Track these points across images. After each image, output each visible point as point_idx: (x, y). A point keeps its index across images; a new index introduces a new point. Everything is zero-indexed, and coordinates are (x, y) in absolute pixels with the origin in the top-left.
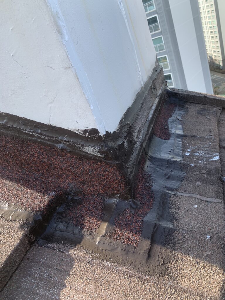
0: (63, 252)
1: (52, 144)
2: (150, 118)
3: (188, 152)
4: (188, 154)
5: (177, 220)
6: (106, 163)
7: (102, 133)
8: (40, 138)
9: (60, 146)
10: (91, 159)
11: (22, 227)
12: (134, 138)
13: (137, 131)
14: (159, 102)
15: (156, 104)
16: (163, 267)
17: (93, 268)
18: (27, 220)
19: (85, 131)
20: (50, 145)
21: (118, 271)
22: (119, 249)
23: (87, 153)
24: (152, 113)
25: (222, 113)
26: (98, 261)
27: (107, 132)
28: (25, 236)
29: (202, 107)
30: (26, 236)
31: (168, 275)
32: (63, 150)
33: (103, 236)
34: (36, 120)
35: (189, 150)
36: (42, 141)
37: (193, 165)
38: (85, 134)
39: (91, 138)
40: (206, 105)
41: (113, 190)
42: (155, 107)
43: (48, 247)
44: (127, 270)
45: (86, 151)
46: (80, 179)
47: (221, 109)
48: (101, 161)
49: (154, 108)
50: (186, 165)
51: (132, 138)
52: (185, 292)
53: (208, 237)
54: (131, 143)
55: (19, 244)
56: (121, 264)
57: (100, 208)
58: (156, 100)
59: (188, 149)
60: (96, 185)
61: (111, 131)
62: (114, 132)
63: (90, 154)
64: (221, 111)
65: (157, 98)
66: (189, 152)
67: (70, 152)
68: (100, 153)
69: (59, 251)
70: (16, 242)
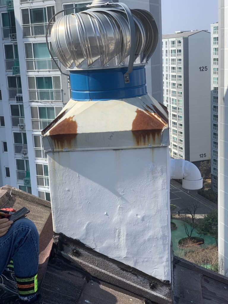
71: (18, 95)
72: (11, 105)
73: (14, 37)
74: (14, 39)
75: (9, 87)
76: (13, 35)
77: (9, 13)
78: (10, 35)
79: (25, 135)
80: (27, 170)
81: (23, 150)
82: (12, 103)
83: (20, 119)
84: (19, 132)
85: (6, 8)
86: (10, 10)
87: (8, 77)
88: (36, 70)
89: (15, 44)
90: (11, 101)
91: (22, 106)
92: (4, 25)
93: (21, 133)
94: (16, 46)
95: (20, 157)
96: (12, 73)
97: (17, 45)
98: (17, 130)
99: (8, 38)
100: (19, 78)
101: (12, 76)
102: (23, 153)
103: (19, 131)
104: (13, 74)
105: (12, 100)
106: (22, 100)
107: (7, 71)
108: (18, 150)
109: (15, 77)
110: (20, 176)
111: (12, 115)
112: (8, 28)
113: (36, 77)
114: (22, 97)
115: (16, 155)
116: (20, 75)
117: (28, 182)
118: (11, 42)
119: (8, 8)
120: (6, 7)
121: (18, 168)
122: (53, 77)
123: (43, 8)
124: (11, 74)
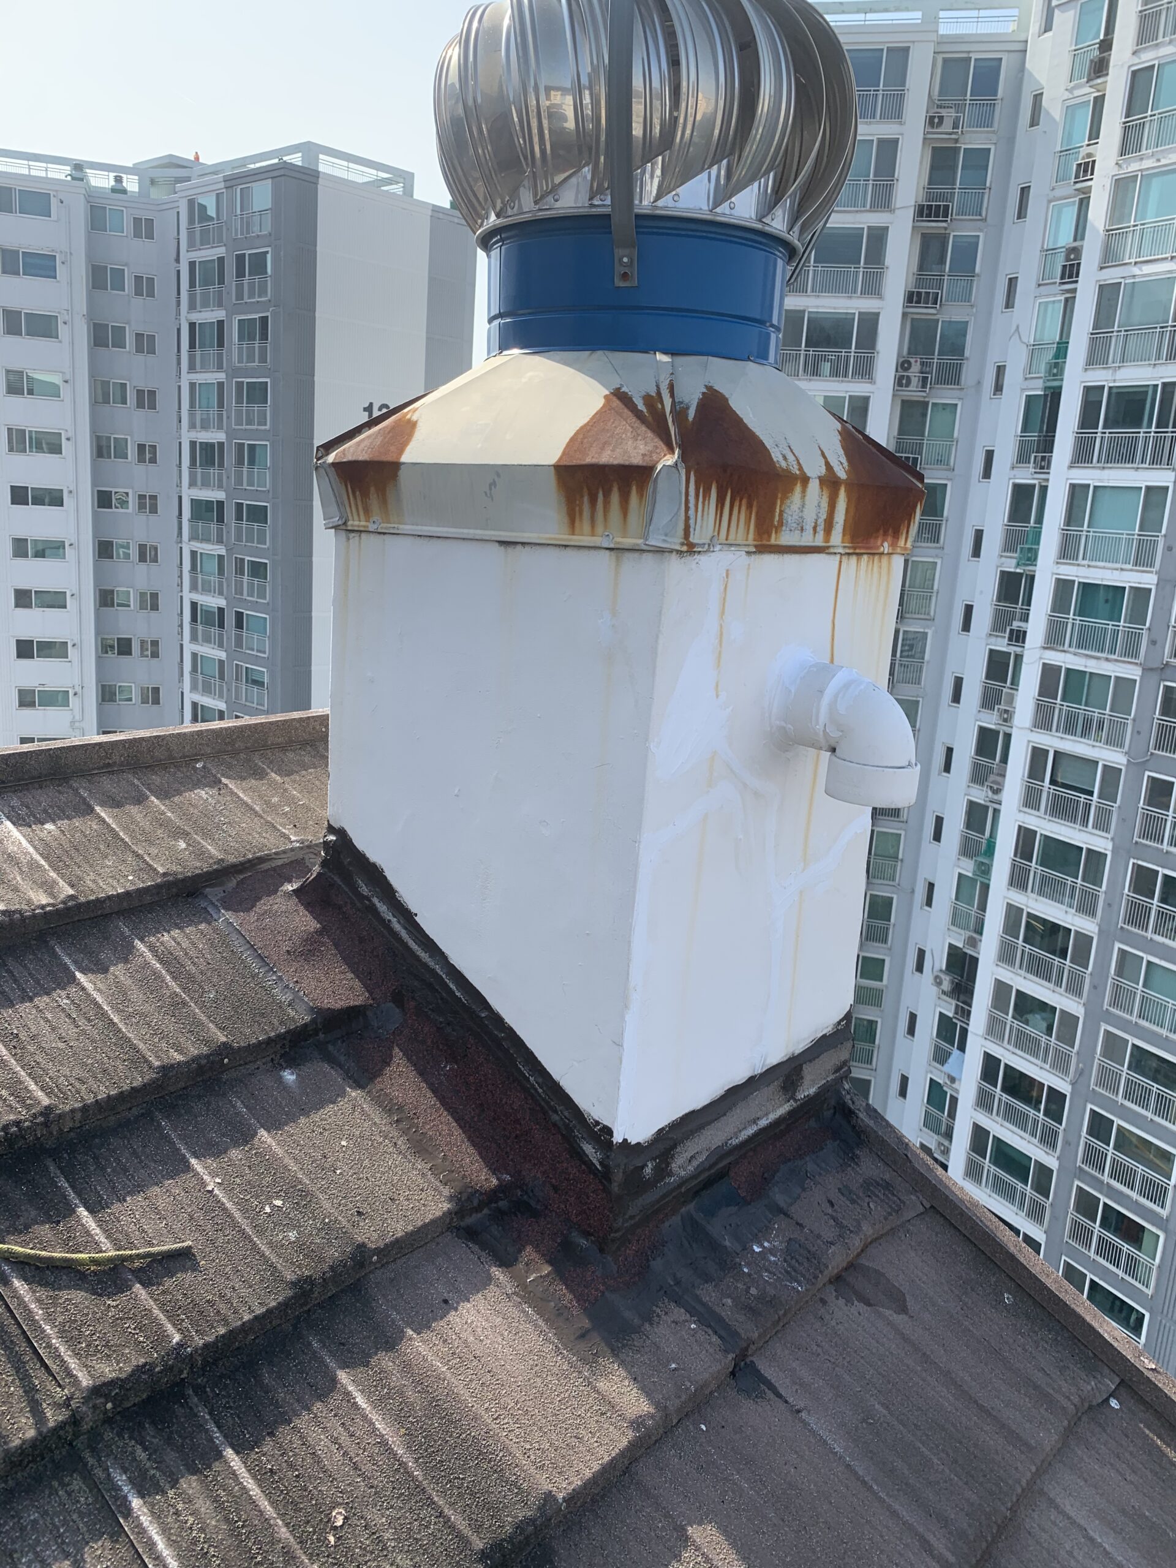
0: (482, 1263)
1: (546, 1107)
2: (735, 1142)
3: (762, 1246)
4: (757, 1249)
5: (651, 1324)
6: (601, 1182)
7: (617, 1138)
8: (536, 1090)
9: (555, 1117)
10: (585, 1163)
11: (451, 1199)
12: (673, 1165)
13: (688, 1155)
14: (791, 1113)
15: (777, 1116)
16: (591, 1356)
17: (509, 1304)
18: (460, 1193)
19: (597, 1123)
20: (542, 1108)
21: (536, 1326)
22: (552, 1304)
23: (584, 1151)
24: (751, 1131)
25: (923, 1216)
26: (519, 1300)
27: (625, 1140)
28: (449, 1212)
29: (887, 1177)
30: (451, 1214)
31: (591, 1366)
32: (555, 1125)
33: (541, 1276)
34: (544, 1064)
35: (766, 1244)
36: (536, 1095)
37: (746, 1270)
38: (595, 1126)
39: (600, 1136)
40: (900, 1178)
41: (590, 1225)
42: (768, 1122)
43: (467, 1246)
44: (547, 1330)
45: (584, 1148)
46: (554, 1180)
47: (928, 1206)
48: (595, 1175)
49: (763, 1123)
50: (735, 1264)
51: (668, 1164)
52: (598, 1393)
53: (673, 1366)
54: (663, 1171)
55: (440, 1218)
56: (544, 1320)
57: (559, 1241)
58: (785, 1106)
59: (768, 1242)
60: (571, 1204)
61: (633, 1140)
62: (638, 1144)
63: (588, 1156)
64: (922, 1209)
65: (788, 1104)
66: (764, 1247)
67: (562, 1135)
68: (601, 1163)
69: (479, 1258)
70: (439, 1214)
71: (1016, 624)
72: (991, 651)
73: (1044, 465)
74: (1042, 468)
75: (999, 599)
76: (1043, 458)
77: (1046, 396)
78: (1035, 457)
79: (1008, 737)
80: (991, 836)
81: (992, 778)
82: (995, 645)
83: (1006, 693)
84: (993, 727)
85: (1041, 381)
86: (1050, 388)
87: (1003, 573)
88: (1085, 562)
89: (1044, 484)
90: (993, 640)
91: (1019, 658)
92: (1025, 429)
93: (998, 732)
94: (1044, 489)
95: (980, 795)
96: (1014, 562)
97: (1046, 487)
98: (991, 721)
99: (1027, 465)
100: (1032, 579)
101: (1012, 570)
102: (991, 787)
103: (995, 724)
104: (1018, 565)
105: (997, 636)
106: (1024, 642)
107: (1002, 556)
108: (979, 776)
109: (1021, 575)
110: (968, 849)
111: (987, 677)
112: (1034, 436)
113: (1079, 583)
114: (1025, 633)
115: (971, 789)
116: (1035, 571)
117: (985, 870)
118: (1030, 476)
119: (1048, 380)
120: (1041, 378)
121: (968, 825)
122: (1131, 587)
123: (1148, 386)
124: (1010, 566)
